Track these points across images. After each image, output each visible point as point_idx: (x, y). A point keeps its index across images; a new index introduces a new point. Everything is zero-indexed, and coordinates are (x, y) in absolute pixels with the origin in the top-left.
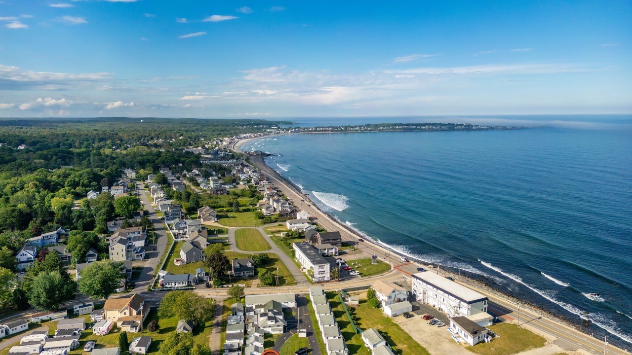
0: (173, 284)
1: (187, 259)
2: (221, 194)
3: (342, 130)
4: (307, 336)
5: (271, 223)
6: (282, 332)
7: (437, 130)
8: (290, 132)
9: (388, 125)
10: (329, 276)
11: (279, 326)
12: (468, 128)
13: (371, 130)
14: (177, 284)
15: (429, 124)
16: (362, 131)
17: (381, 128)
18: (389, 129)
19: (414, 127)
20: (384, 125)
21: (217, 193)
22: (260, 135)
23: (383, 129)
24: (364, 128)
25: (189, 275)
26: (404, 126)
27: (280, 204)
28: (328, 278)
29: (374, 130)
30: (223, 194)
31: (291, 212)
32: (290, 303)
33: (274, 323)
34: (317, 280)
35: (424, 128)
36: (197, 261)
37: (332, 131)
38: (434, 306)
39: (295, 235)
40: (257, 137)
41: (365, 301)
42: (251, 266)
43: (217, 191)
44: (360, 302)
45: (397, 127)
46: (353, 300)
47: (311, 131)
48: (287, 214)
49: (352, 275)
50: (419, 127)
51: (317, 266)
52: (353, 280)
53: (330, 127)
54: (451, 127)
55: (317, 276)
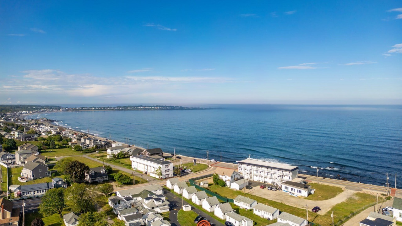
0: (32, 193)
1: (33, 176)
2: (29, 140)
3: (102, 109)
4: (191, 210)
5: (91, 152)
6: (168, 210)
7: (164, 110)
8: (61, 110)
9: (134, 106)
10: (172, 173)
11: (165, 205)
12: (182, 108)
13: (123, 109)
14: (36, 192)
15: (159, 106)
16: (116, 110)
17: (129, 108)
18: (134, 109)
19: (150, 108)
20: (130, 107)
21: (25, 139)
22: (37, 112)
23: (130, 109)
24: (117, 108)
25: (48, 183)
26: (144, 107)
27: (92, 141)
28: (172, 175)
29: (124, 109)
30: (31, 140)
31: (105, 145)
32: (158, 191)
33: (161, 203)
34: (164, 177)
35: (157, 108)
36: (43, 177)
37: (94, 109)
38: (259, 181)
39: (121, 156)
40: (35, 113)
41: (212, 184)
42: (104, 173)
43: (26, 137)
44: (209, 185)
45: (140, 107)
46: (205, 184)
47: (78, 110)
48: (102, 146)
49: (187, 172)
50: (154, 108)
51: (164, 165)
52: (189, 175)
53: (93, 107)
54: (172, 108)
55: (164, 174)
